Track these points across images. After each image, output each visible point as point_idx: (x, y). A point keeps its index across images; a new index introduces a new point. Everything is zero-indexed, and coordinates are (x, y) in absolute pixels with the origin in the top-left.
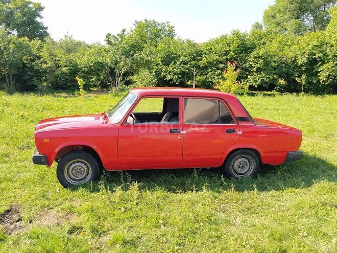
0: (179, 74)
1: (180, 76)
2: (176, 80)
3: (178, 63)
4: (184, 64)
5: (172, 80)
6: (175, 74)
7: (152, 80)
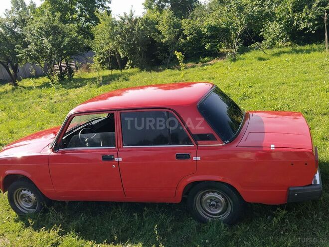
0: (316, 20)
1: (316, 22)
2: (311, 28)
3: (315, 5)
4: (322, 6)
5: (306, 29)
6: (310, 21)
7: (280, 34)
